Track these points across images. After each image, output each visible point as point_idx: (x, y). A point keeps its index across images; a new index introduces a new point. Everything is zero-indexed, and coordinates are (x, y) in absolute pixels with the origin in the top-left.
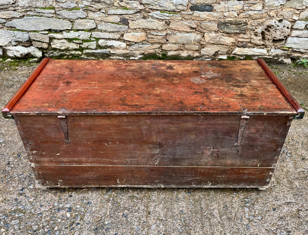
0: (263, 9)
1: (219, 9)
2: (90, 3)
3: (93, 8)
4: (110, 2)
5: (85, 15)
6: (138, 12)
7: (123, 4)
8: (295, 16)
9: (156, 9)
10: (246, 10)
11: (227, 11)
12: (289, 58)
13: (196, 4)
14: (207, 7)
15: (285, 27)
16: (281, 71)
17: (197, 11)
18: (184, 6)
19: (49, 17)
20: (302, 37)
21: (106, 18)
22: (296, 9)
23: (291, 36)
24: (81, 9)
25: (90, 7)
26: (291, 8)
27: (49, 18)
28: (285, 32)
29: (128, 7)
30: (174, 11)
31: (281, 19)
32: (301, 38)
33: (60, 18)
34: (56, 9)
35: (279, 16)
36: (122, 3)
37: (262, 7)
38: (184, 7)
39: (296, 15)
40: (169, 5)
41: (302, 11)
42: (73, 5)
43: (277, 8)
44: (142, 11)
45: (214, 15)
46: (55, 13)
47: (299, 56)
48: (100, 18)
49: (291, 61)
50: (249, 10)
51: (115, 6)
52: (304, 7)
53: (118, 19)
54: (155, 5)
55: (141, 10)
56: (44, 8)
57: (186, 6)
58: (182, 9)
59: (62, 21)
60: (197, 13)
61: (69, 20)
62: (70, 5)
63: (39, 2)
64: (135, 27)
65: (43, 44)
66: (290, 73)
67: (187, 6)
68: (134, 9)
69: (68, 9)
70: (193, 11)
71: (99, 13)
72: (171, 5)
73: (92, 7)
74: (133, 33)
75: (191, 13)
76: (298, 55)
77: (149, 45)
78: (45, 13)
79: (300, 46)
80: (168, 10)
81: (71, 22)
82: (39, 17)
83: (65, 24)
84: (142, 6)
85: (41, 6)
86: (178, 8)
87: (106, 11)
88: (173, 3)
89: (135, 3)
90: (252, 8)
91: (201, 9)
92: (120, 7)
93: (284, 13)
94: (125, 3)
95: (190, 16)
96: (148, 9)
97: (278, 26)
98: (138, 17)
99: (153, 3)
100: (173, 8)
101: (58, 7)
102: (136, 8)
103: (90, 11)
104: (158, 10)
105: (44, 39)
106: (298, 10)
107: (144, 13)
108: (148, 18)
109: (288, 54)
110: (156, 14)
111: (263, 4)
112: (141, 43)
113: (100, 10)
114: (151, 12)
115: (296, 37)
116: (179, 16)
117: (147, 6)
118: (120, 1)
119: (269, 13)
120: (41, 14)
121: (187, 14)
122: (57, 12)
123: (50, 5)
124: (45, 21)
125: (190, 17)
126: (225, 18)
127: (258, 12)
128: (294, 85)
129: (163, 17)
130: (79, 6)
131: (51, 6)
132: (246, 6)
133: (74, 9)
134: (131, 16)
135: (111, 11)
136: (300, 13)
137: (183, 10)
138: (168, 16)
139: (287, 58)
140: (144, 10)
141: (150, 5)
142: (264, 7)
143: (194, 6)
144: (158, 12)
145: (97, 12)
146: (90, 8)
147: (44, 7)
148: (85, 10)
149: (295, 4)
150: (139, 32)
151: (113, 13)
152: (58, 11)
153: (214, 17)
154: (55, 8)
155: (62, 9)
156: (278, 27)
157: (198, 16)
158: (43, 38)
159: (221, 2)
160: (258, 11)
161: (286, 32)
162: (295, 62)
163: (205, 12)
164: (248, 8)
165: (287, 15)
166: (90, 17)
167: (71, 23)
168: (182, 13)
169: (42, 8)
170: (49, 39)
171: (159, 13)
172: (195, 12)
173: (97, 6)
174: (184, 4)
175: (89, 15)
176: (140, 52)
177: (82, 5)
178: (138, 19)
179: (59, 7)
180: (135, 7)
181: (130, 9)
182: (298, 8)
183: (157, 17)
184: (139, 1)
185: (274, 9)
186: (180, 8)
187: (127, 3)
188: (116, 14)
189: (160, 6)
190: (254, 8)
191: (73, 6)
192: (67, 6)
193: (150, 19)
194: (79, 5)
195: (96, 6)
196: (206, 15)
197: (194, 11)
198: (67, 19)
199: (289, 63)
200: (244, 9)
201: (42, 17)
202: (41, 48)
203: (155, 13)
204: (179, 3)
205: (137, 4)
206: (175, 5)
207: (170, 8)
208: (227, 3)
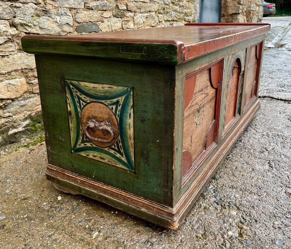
0: (134, 27)
1: (104, 28)
6: (10, 40)
9: (36, 32)
10: (125, 29)
11: (110, 30)
13: (83, 23)
14: (94, 27)
17: (85, 33)
18: (70, 26)
22: (151, 26)
26: (148, 25)
30: (60, 35)
38: (71, 28)
40: (53, 26)
43: (142, 26)
44: (15, 38)
52: (156, 24)
54: (34, 26)
55: (14, 36)
58: (69, 31)
64: (10, 70)
67: (73, 26)
68: (2, 35)
70: (80, 33)
72: (55, 25)
74: (7, 82)
77: (35, 98)
84: (14, 29)
86: (64, 30)
88: (56, 22)
89: (2, 24)
90: (127, 26)
91: (89, 29)
96: (24, 34)
98: (11, 49)
99: (31, 23)
100: (58, 30)
102: (5, 33)
104: (39, 34)
106: (153, 27)
107: (18, 41)
111: (133, 22)
112: (21, 99)
117: (21, 28)
132: (124, 24)
137: (70, 33)
141: (26, 27)
142: (134, 24)
143: (80, 26)
149: (150, 21)
150: (16, 78)
159: (104, 20)
164: (125, 26)
174: (70, 24)
176: (23, 114)
178: (12, 53)
180: (4, 31)
182: (153, 25)
184: (7, 20)
185: (140, 26)
186: (67, 29)
189: (41, 28)
190: (129, 26)
200: (123, 27)
204: (64, 22)
205: (5, 25)
206: (60, 25)
207: (54, 30)
208: (109, 21)
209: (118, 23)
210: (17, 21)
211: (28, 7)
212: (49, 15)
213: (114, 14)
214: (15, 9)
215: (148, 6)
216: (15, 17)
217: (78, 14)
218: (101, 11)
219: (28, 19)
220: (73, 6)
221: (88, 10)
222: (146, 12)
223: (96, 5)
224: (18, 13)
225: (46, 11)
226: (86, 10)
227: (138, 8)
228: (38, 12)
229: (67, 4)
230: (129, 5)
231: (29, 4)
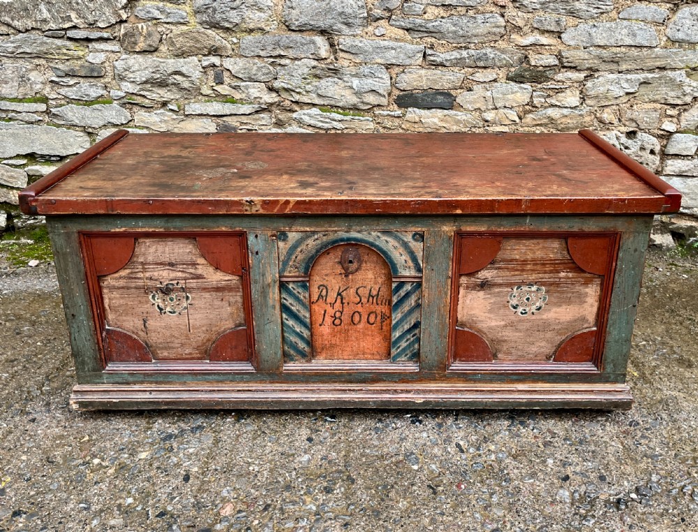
0: (582, 104)
1: (470, 103)
2: (138, 87)
3: (147, 101)
4: (190, 85)
5: (126, 117)
6: (263, 110)
7: (224, 89)
8: (666, 122)
9: (310, 101)
10: (539, 106)
11: (491, 107)
12: (666, 233)
13: (412, 90)
14: (440, 99)
15: (644, 149)
16: (650, 266)
17: (415, 109)
18: (380, 95)
19: (32, 123)
20: (693, 176)
21: (178, 125)
22: (668, 105)
23: (664, 173)
24: (115, 102)
25: (139, 97)
26: (654, 102)
27: (29, 126)
28: (647, 164)
29: (237, 96)
30: (355, 108)
31: (631, 129)
32: (690, 179)
33: (59, 126)
34: (51, 102)
35: (627, 123)
36: (221, 86)
37: (578, 99)
38: (381, 98)
39: (670, 119)
40: (343, 94)
41: (685, 110)
42: (94, 92)
43: (618, 102)
44: (273, 108)
45: (459, 118)
46: (48, 112)
47: (691, 226)
48: (163, 125)
49: (674, 240)
50: (547, 105)
51: (204, 93)
52: (688, 99)
53: (210, 126)
54: (307, 92)
55: (272, 104)
56: (20, 101)
57: (384, 96)
58: (376, 103)
59: (65, 132)
60: (413, 113)
61: (82, 129)
62: (87, 93)
63: (9, 85)
65: (11, 193)
66: (674, 269)
67: (389, 95)
68: (251, 103)
69: (81, 102)
70: (405, 107)
71: (162, 111)
72: (347, 93)
73: (144, 96)
75: (399, 112)
76: (689, 223)
78: (20, 112)
79: (692, 199)
80: (340, 104)
81: (89, 134)
82: (4, 122)
83: (72, 140)
84: (274, 95)
85: (11, 94)
86: (365, 100)
87: (179, 108)
88: (351, 88)
89: (254, 88)
90: (554, 101)
91: (425, 103)
92: (217, 96)
93: (637, 113)
94: (230, 86)
95: (397, 120)
96: (289, 103)
97: (627, 148)
98: (263, 122)
99: (300, 87)
100: (354, 100)
101: (55, 97)
102: (258, 100)
103: (139, 108)
104: (314, 105)
105: (15, 178)
106: (674, 106)
107: (278, 111)
108: (290, 125)
109: (662, 222)
110: (309, 115)
111: (581, 92)
113: (164, 104)
114: (296, 111)
115: (678, 176)
116: (368, 120)
117: (285, 95)
118: (217, 82)
119: (598, 115)
120: (10, 115)
121: (389, 115)
122: (51, 109)
123: (36, 93)
124: (21, 132)
125: (397, 122)
126: (488, 126)
127: (569, 110)
128: (688, 298)
129: (327, 122)
130: (111, 94)
131: (38, 95)
132: (539, 96)
133: (99, 103)
134: (244, 119)
135: (193, 106)
136: (679, 115)
137: (379, 105)
138: (340, 121)
139: (662, 233)
140: (278, 105)
141: (293, 93)
142: (583, 98)
143: (406, 96)
144: (315, 111)
145: (157, 109)
146: (139, 100)
147: (20, 97)
148: (125, 104)
149: (663, 92)
151: (198, 112)
152: (56, 107)
153: (458, 122)
154: (47, 99)
155: (66, 103)
156: (627, 151)
157: (417, 120)
158: (12, 177)
159: (475, 87)
160: (571, 108)
161: (650, 164)
162: (683, 243)
163: (434, 110)
164: (543, 100)
165: (645, 119)
166: (138, 122)
167: (88, 138)
168: (377, 112)
169: (15, 100)
170: (27, 179)
171: (318, 113)
172: (410, 109)
173: (158, 96)
174: (381, 91)
175: (135, 118)
177: (119, 92)
178: (263, 127)
179: (60, 97)
180: (255, 98)
181: (241, 101)
182: (672, 102)
183: (312, 122)
184: (264, 82)
185: (610, 103)
186: (371, 99)
187: (234, 88)
188: (205, 115)
189: (319, 96)
190: (560, 102)
191: (94, 95)
192: (80, 94)
193: (294, 127)
194: (111, 91)
195: (154, 95)
196: (439, 118)
197: (407, 108)
198: (78, 127)
199: (667, 246)
200: (535, 102)
201: (12, 122)
202: (5, 202)
203: (306, 112)
204: (367, 88)
205: (259, 89)
206: (357, 92)
207: (344, 100)
208: (488, 89)
209: (519, 94)
210: (277, 84)
211: (298, 65)
212: (339, 77)
213: (510, 74)
214: (279, 68)
215: (653, 56)
216: (276, 79)
217: (403, 74)
218: (470, 69)
219: (295, 82)
220: (394, 61)
221: (434, 67)
222: (642, 69)
223: (456, 59)
224: (281, 74)
225: (334, 70)
226: (427, 67)
227: (604, 61)
228: (318, 72)
229: (381, 58)
230: (569, 56)
231: (302, 60)
